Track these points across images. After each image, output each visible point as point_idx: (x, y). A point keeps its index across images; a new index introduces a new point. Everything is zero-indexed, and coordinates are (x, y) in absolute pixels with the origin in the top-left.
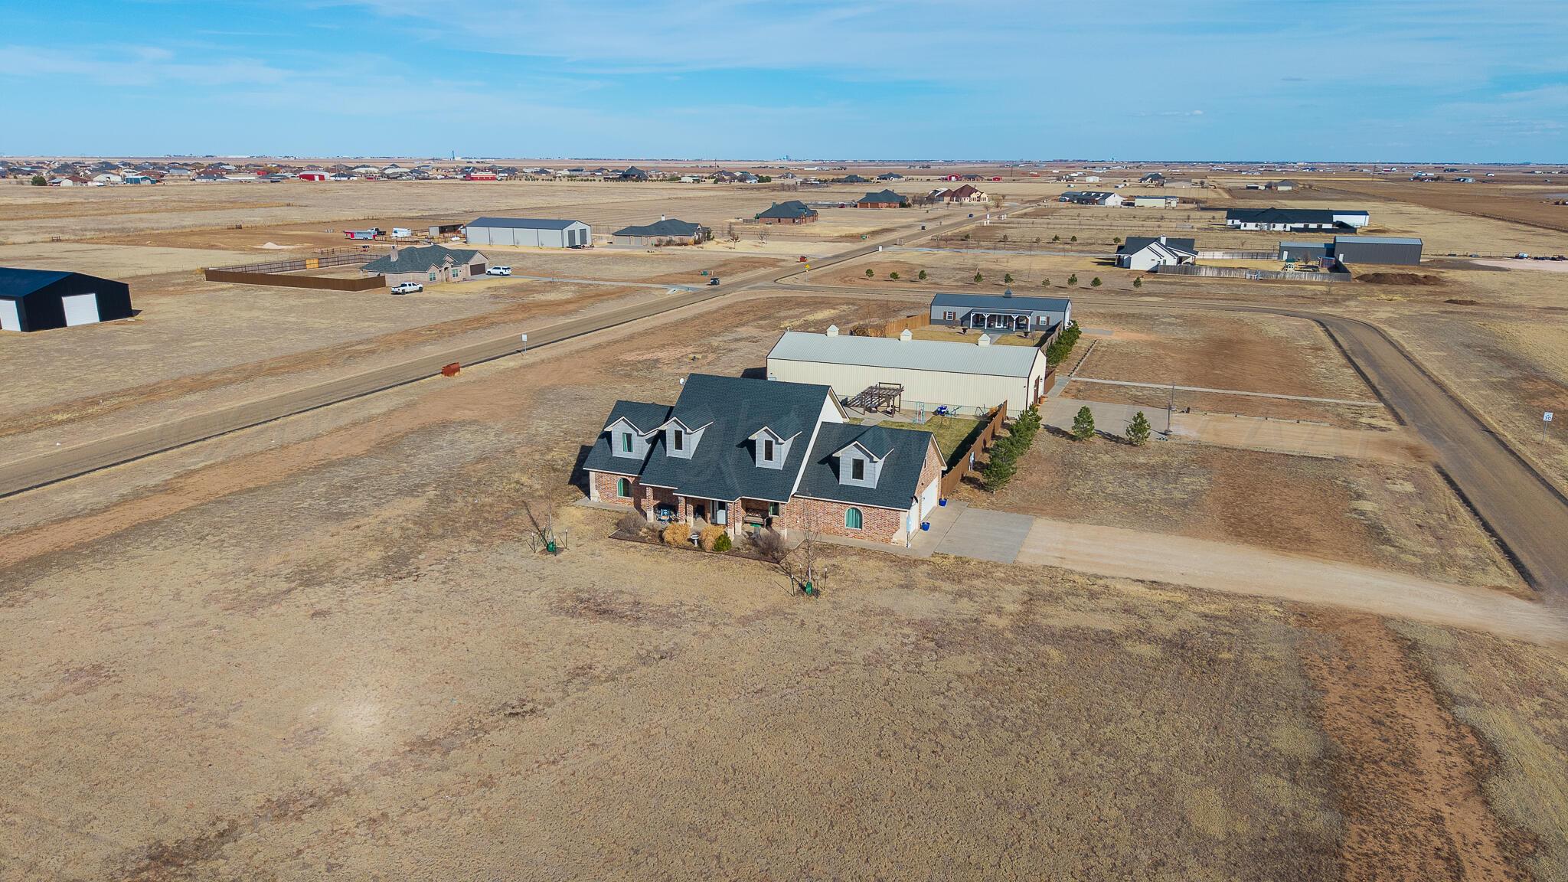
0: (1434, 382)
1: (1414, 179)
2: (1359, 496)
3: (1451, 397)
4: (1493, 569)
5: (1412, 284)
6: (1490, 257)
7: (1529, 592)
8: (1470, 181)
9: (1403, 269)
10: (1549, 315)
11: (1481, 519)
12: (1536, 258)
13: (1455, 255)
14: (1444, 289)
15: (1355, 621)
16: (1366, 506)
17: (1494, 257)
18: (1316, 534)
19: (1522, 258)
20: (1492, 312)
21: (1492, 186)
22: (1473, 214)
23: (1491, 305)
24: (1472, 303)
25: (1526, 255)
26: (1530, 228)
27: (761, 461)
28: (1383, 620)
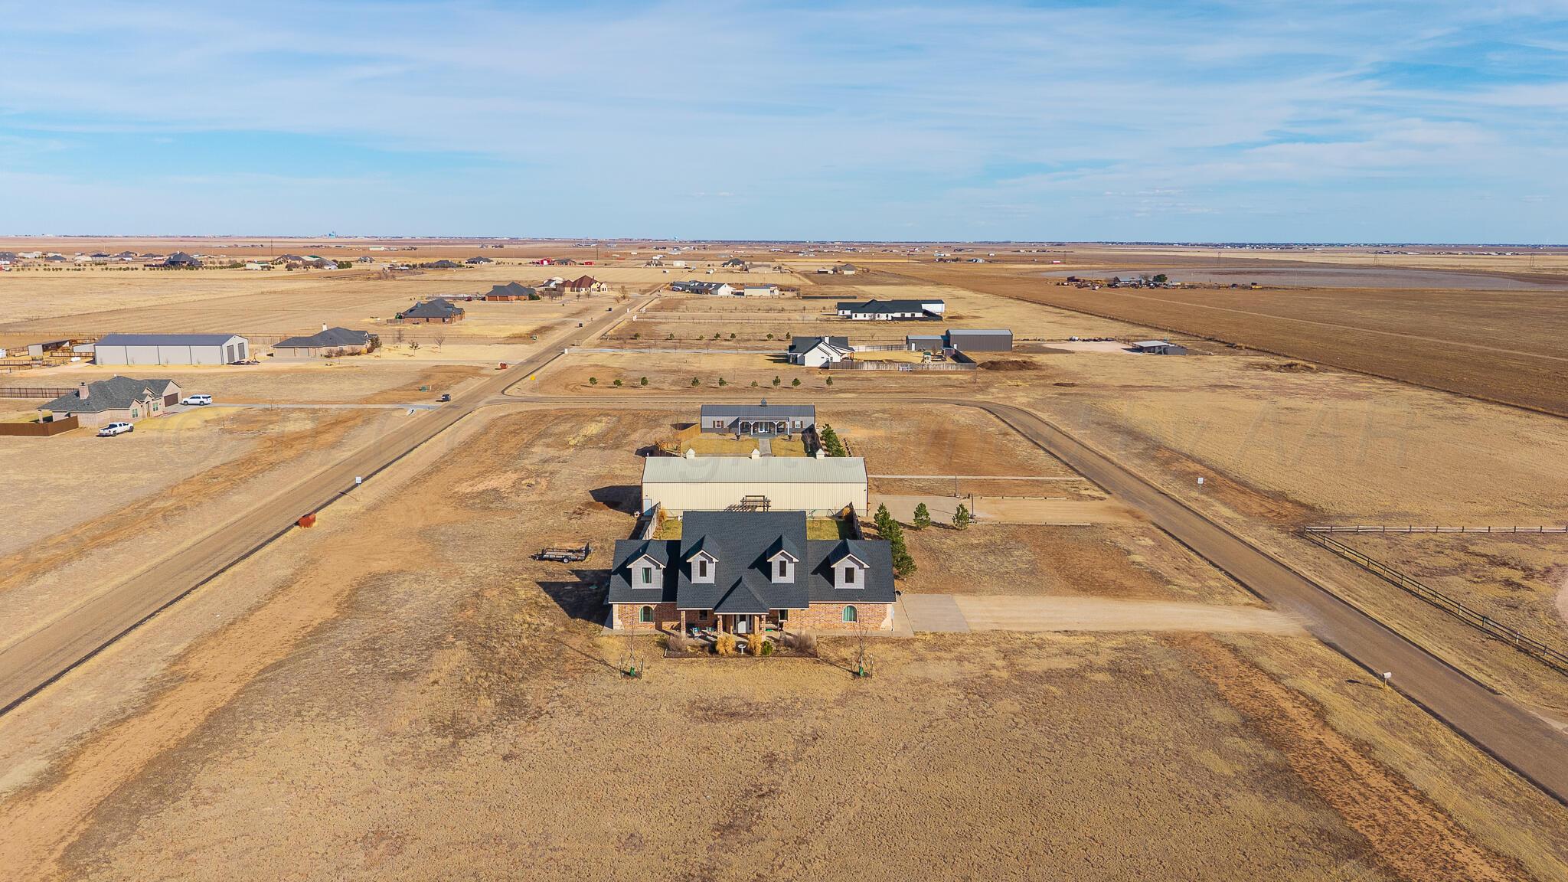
0: (1100, 456)
1: (939, 260)
2: (1129, 553)
3: (1119, 467)
4: (1235, 592)
5: (1020, 369)
6: (1052, 340)
7: (1265, 604)
8: (981, 261)
9: (1003, 355)
10: (1128, 393)
11: (1207, 560)
12: (1084, 340)
13: (1028, 340)
14: (1044, 373)
15: (1195, 638)
16: (1138, 558)
17: (1056, 341)
18: (1128, 583)
19: (1074, 340)
20: (1090, 392)
21: (998, 266)
22: (1010, 298)
23: (1085, 385)
24: (1073, 385)
25: (1077, 338)
26: (1058, 310)
27: (776, 578)
28: (1209, 635)
